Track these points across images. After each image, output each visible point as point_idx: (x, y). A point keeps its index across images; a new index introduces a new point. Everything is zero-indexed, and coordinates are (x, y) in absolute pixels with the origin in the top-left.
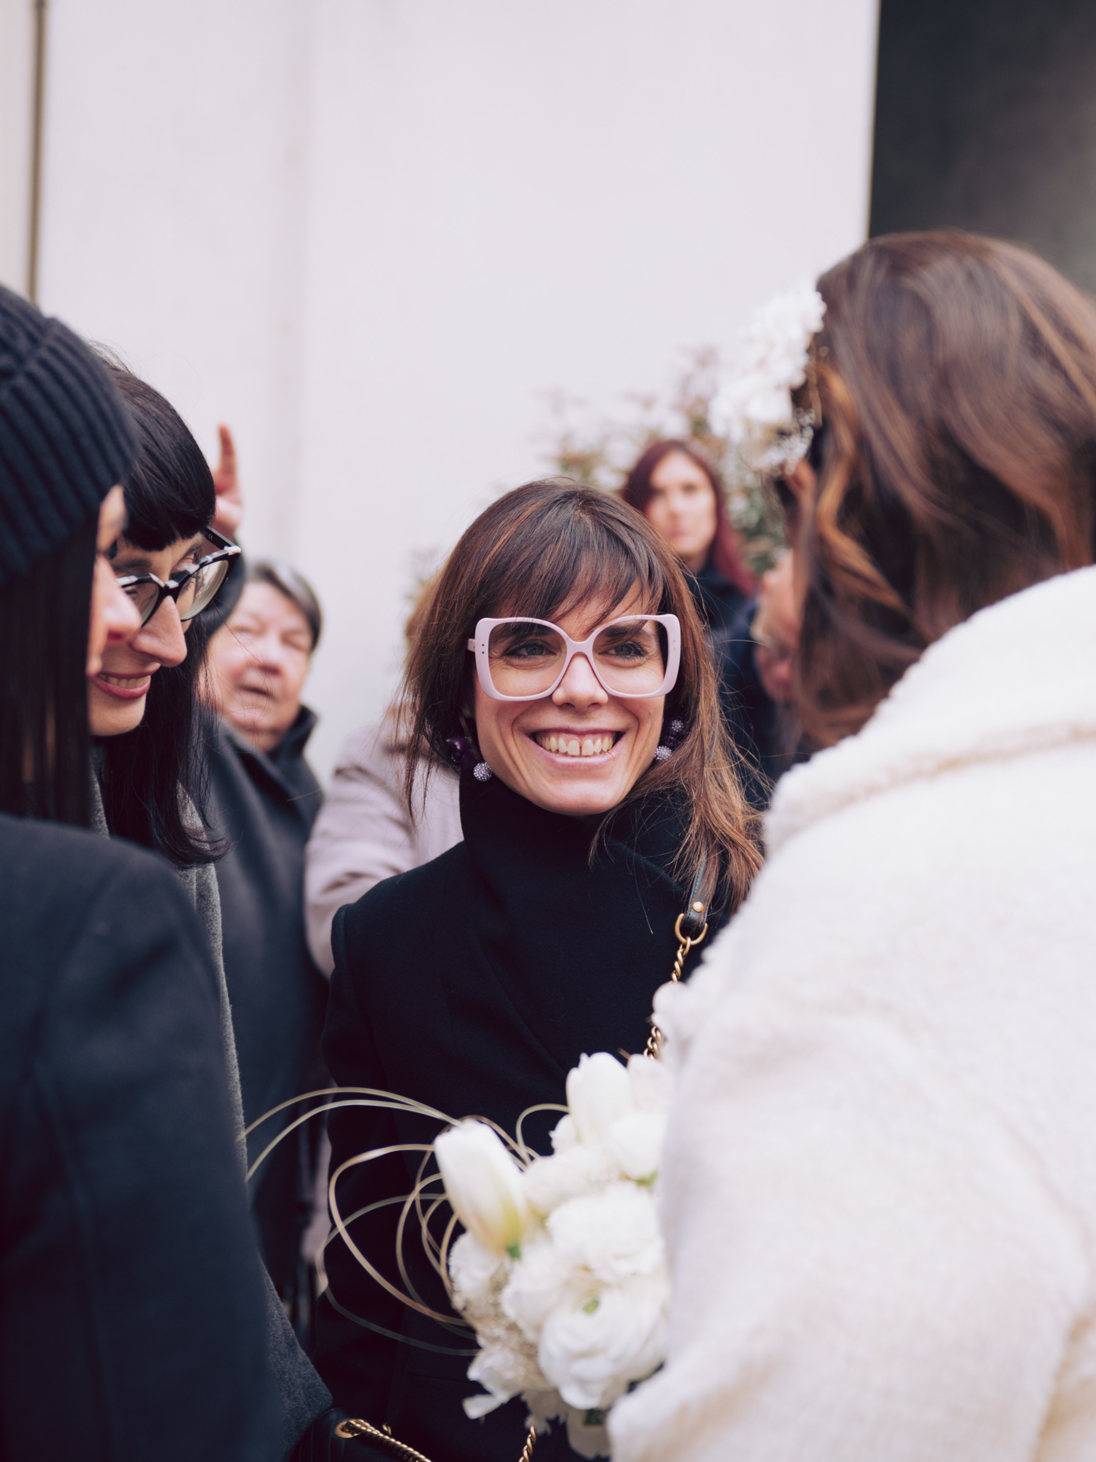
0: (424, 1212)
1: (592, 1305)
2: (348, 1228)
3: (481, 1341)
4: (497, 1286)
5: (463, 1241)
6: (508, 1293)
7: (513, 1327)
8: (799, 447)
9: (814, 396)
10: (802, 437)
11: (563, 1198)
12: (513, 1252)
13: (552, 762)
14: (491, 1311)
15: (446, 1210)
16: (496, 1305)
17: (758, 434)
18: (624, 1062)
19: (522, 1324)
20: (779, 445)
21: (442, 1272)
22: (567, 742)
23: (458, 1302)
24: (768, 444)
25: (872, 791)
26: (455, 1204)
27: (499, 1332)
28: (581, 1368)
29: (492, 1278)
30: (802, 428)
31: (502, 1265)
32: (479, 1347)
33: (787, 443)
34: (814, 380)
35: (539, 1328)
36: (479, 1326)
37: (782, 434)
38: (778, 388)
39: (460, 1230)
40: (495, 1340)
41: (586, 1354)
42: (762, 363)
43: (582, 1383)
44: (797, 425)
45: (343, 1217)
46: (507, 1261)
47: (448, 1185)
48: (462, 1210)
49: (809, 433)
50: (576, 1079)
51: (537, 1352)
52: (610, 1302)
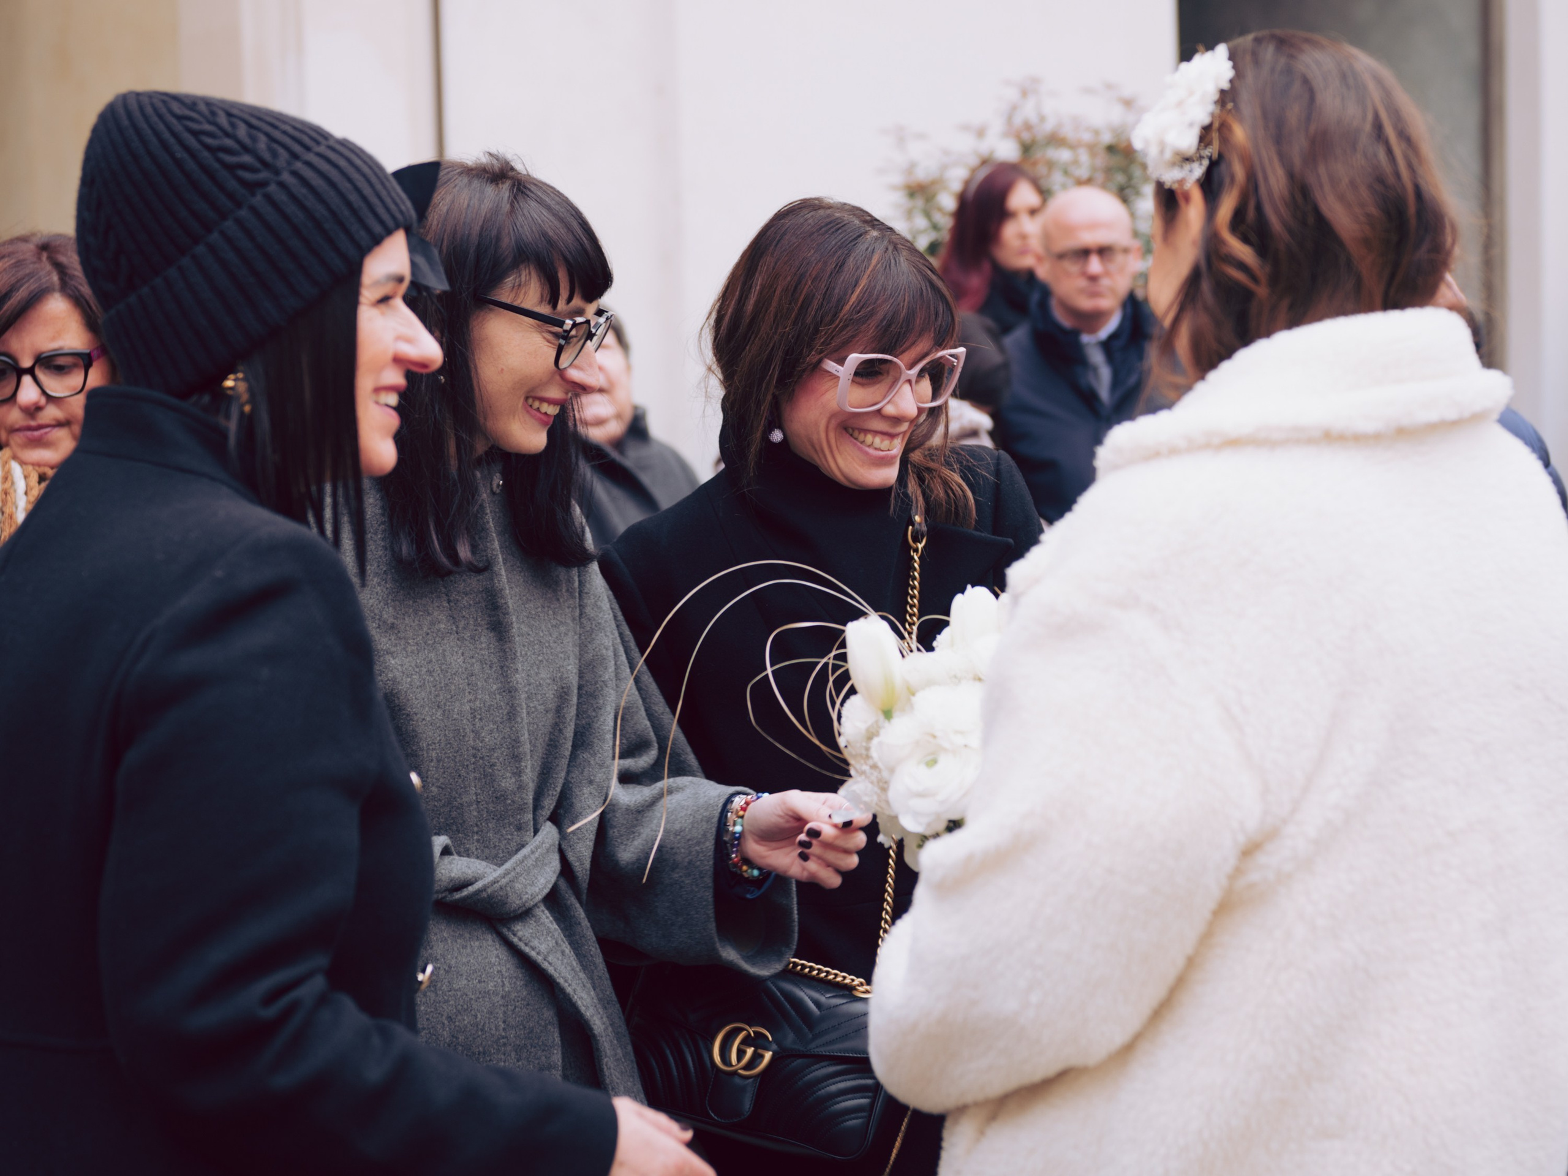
0: (833, 673)
1: (932, 763)
2: (773, 672)
3: (852, 772)
4: (871, 735)
5: (853, 699)
6: (875, 741)
7: (874, 767)
8: (1198, 170)
9: (1215, 136)
10: (1201, 164)
11: (930, 683)
12: (888, 714)
13: (867, 453)
14: (864, 752)
15: (846, 677)
16: (868, 749)
17: (1168, 155)
18: (997, 596)
19: (880, 765)
20: (1182, 167)
21: (834, 716)
22: (882, 441)
23: (842, 742)
24: (1173, 164)
25: (1173, 451)
26: (852, 673)
27: (865, 768)
28: (917, 804)
29: (867, 730)
30: (1201, 158)
31: (877, 722)
32: (850, 776)
33: (1187, 167)
34: (1216, 125)
35: (892, 770)
36: (851, 761)
37: (1187, 159)
38: (1191, 125)
39: (853, 691)
40: (863, 773)
41: (920, 795)
42: (1180, 104)
43: (916, 814)
44: (1198, 155)
45: (772, 666)
46: (881, 717)
47: (850, 657)
48: (856, 679)
49: (1206, 162)
50: (958, 601)
51: (888, 787)
52: (944, 760)
